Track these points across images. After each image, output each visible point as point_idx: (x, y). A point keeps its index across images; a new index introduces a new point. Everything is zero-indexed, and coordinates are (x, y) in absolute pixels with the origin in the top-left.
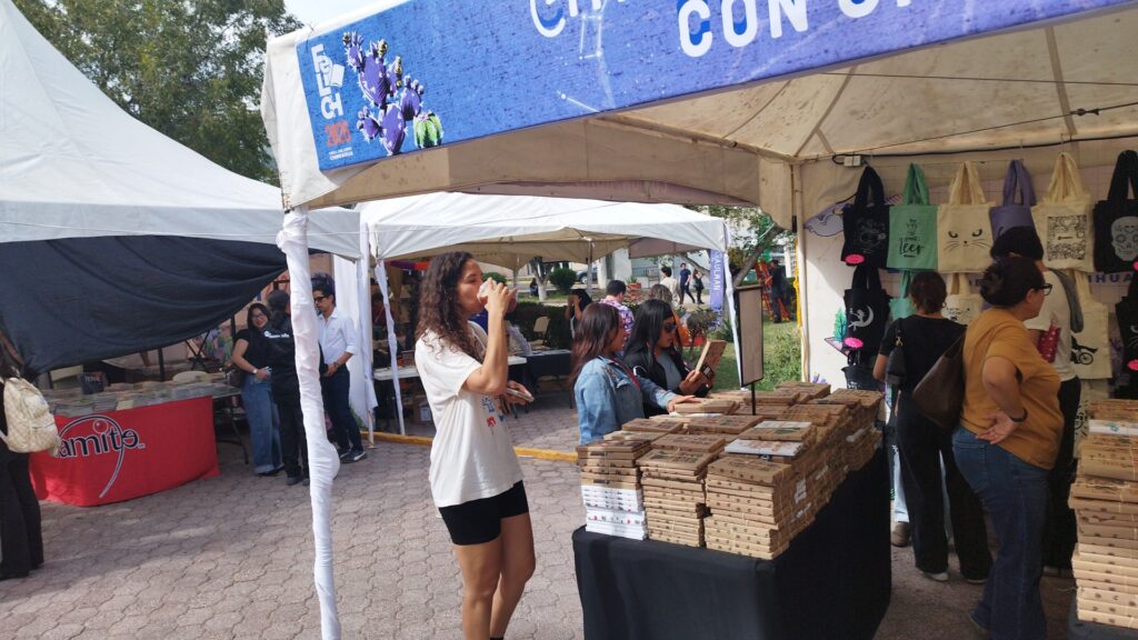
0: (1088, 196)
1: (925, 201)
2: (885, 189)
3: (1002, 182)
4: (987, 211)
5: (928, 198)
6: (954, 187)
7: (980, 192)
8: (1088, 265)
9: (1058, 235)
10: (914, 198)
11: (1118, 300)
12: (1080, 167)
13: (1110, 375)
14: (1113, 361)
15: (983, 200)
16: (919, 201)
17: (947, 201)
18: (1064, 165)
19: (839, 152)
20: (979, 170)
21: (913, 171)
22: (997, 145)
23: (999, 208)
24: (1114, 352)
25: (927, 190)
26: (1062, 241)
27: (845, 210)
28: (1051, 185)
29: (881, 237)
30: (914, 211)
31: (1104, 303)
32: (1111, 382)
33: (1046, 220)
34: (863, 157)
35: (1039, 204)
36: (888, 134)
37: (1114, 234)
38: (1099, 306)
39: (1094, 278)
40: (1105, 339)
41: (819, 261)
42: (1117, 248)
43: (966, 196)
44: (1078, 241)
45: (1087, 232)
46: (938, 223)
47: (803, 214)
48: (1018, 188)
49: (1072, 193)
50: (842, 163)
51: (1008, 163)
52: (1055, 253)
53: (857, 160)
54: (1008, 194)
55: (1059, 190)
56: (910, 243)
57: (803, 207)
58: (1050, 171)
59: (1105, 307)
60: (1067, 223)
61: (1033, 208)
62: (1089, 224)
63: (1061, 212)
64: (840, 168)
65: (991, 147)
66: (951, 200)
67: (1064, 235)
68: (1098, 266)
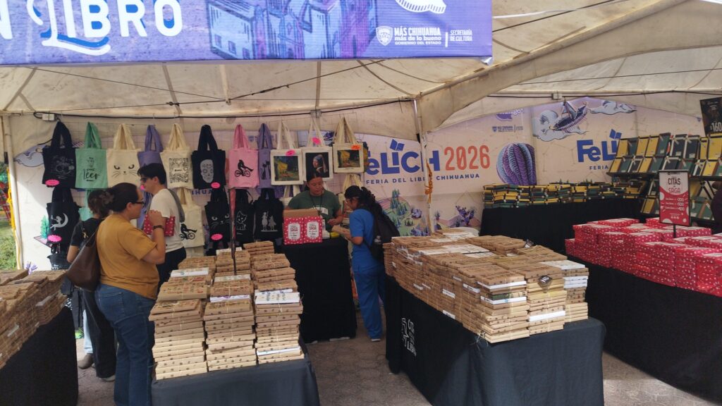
0: (189, 148)
1: (98, 146)
2: (72, 137)
3: (144, 137)
4: (136, 154)
5: (100, 144)
6: (117, 138)
7: (132, 142)
8: (190, 185)
9: (175, 169)
10: (91, 144)
11: (206, 204)
12: (184, 132)
13: (204, 244)
14: (205, 237)
15: (134, 147)
16: (95, 146)
17: (112, 147)
18: (176, 131)
19: (38, 110)
20: (131, 129)
21: (90, 126)
22: (140, 116)
23: (143, 152)
24: (206, 231)
25: (99, 139)
26: (177, 172)
27: (43, 149)
28: (170, 141)
29: (71, 168)
30: (92, 152)
31: (199, 206)
32: (205, 247)
33: (168, 160)
34: (56, 115)
35: (164, 151)
36: (72, 102)
37: (202, 168)
38: (197, 207)
39: (194, 192)
40: (200, 225)
41: (27, 183)
42: (203, 176)
43: (123, 145)
44: (185, 172)
45: (189, 167)
46: (107, 160)
47: (13, 151)
48: (153, 141)
49: (180, 145)
50: (41, 118)
51: (147, 126)
52: (173, 179)
53: (52, 117)
54: (148, 144)
55: (174, 143)
56: (90, 172)
57: (12, 147)
58: (169, 133)
59: (200, 207)
60: (179, 162)
61: (161, 153)
62: (189, 163)
63: (176, 156)
64: (40, 122)
65: (137, 116)
66: (115, 146)
67: (178, 169)
68: (196, 185)
